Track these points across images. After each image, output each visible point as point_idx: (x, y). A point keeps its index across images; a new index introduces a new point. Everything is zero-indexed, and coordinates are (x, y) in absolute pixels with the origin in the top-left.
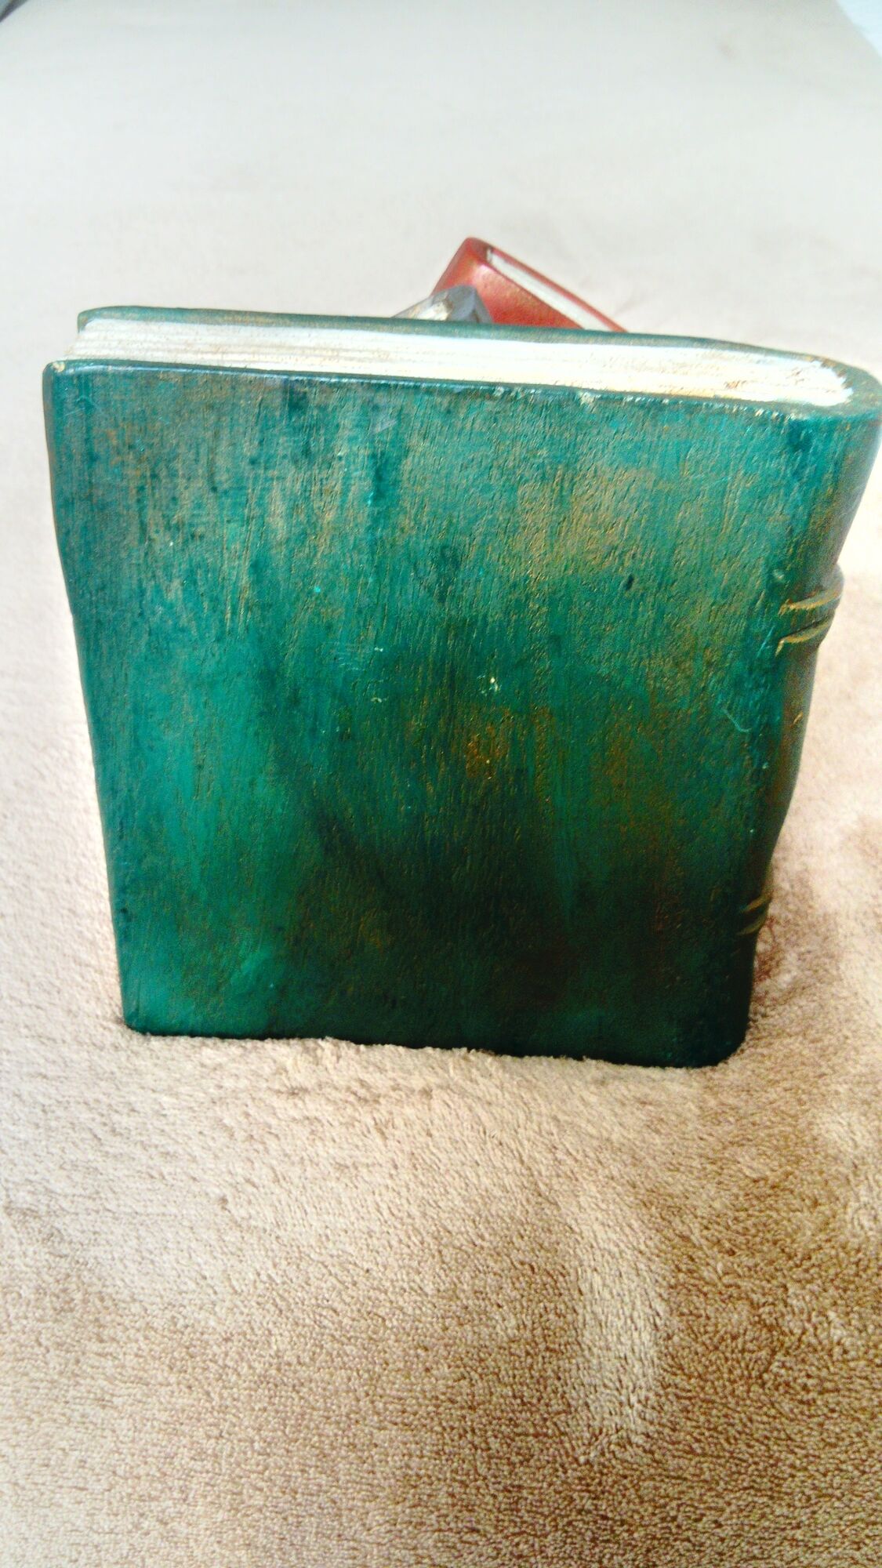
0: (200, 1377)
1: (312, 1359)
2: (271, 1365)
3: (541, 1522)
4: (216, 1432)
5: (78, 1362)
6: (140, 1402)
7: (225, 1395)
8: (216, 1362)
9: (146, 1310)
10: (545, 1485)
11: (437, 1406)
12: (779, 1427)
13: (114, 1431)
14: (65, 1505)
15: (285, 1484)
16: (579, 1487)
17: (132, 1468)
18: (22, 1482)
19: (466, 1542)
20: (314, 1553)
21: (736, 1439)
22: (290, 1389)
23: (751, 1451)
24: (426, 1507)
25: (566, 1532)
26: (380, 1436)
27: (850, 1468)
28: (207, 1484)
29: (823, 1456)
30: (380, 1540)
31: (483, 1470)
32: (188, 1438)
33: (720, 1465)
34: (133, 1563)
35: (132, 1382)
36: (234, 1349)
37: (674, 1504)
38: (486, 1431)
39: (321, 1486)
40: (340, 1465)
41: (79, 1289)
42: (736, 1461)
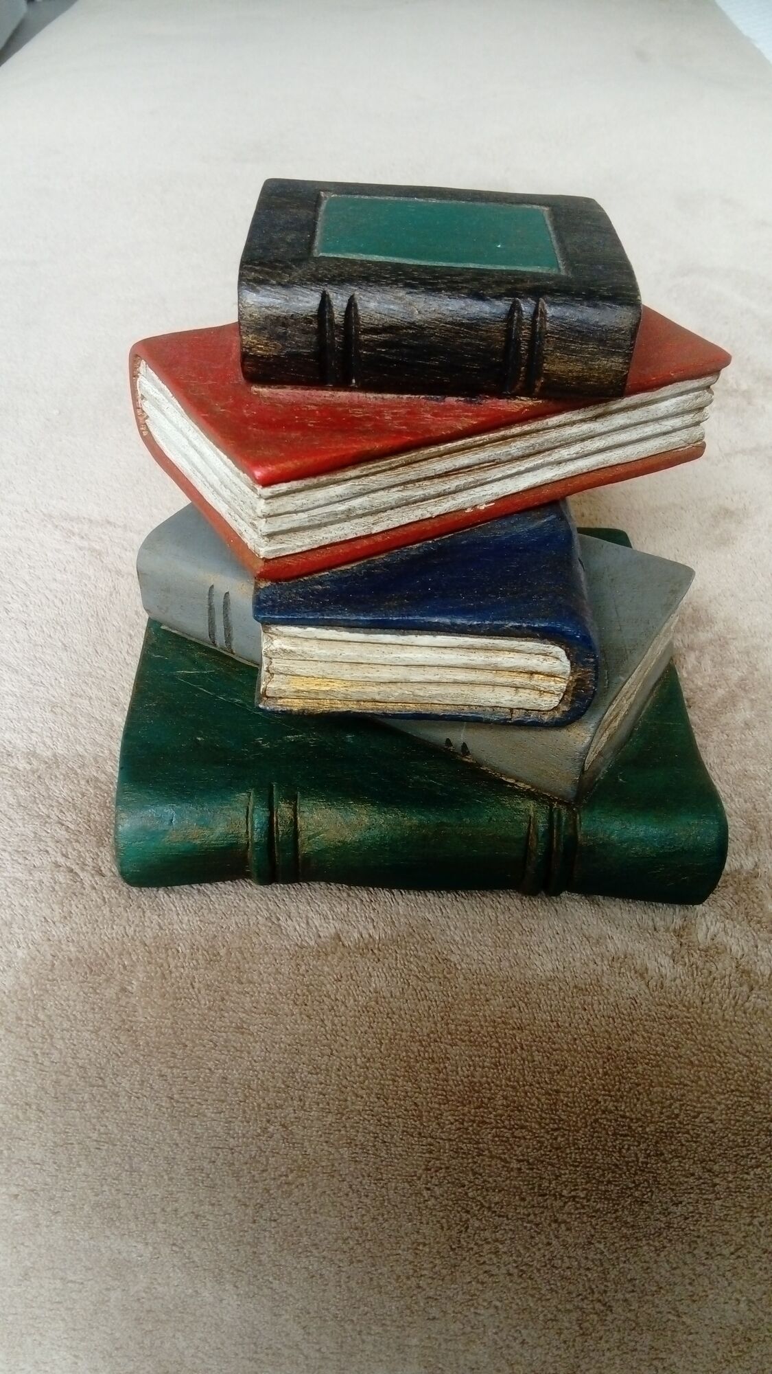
0: (317, 1008)
1: (402, 993)
2: (370, 998)
3: (574, 1119)
4: (328, 1051)
5: (223, 999)
6: (271, 1028)
7: (336, 1022)
8: (329, 997)
10: (577, 1090)
11: (495, 1028)
12: (758, 1042)
13: (249, 1053)
14: (209, 1115)
15: (380, 1092)
16: (603, 1093)
17: (262, 1082)
18: (176, 1096)
19: (516, 1137)
20: (399, 1149)
22: (385, 1016)
23: (737, 1061)
24: (488, 1108)
26: (453, 1051)
28: (320, 1093)
30: (451, 1136)
31: (529, 1079)
32: (307, 1056)
33: (713, 1073)
34: (258, 1162)
35: (265, 1014)
37: (677, 1104)
38: (531, 1047)
39: (407, 1093)
40: (422, 1075)
41: (224, 946)
42: (726, 1070)
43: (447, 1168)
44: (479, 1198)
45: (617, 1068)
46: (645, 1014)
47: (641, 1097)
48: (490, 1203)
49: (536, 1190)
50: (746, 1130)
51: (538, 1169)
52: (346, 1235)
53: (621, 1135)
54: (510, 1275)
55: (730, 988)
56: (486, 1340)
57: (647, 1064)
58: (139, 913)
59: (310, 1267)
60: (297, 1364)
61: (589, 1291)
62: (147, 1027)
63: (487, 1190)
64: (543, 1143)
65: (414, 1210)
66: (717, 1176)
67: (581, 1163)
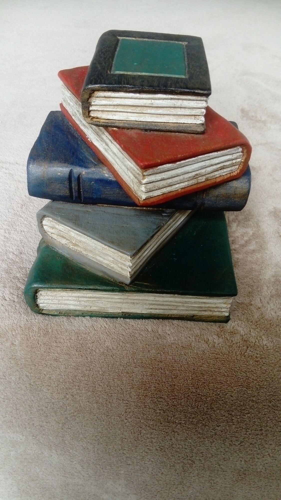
0: (85, 353)
1: (117, 348)
2: (105, 349)
3: (181, 395)
4: (89, 369)
5: (50, 349)
6: (67, 360)
7: (92, 358)
8: (89, 349)
10: (182, 385)
11: (151, 361)
12: (249, 368)
13: (59, 369)
14: (44, 390)
15: (108, 384)
16: (191, 386)
17: (64, 379)
18: (32, 384)
19: (159, 401)
20: (115, 405)
21: (237, 372)
23: (241, 375)
24: (148, 391)
25: (188, 398)
27: (269, 380)
28: (86, 384)
29: (261, 376)
30: (135, 401)
31: (164, 380)
32: (81, 371)
33: (232, 379)
34: (63, 408)
35: (65, 354)
36: (95, 345)
37: (219, 390)
38: (165, 369)
39: (118, 384)
40: (124, 378)
41: (50, 328)
42: (237, 378)
43: (133, 412)
44: (145, 423)
45: (197, 376)
46: (208, 357)
47: (206, 387)
48: (149, 424)
49: (166, 420)
50: (244, 400)
51: (167, 413)
52: (96, 435)
53: (198, 401)
54: (157, 450)
55: (239, 347)
56: (148, 472)
57: (208, 375)
58: (19, 315)
59: (83, 445)
60: (80, 478)
61: (186, 456)
62: (21, 358)
63: (148, 420)
64: (169, 403)
65: (121, 427)
66: (233, 417)
67: (183, 411)
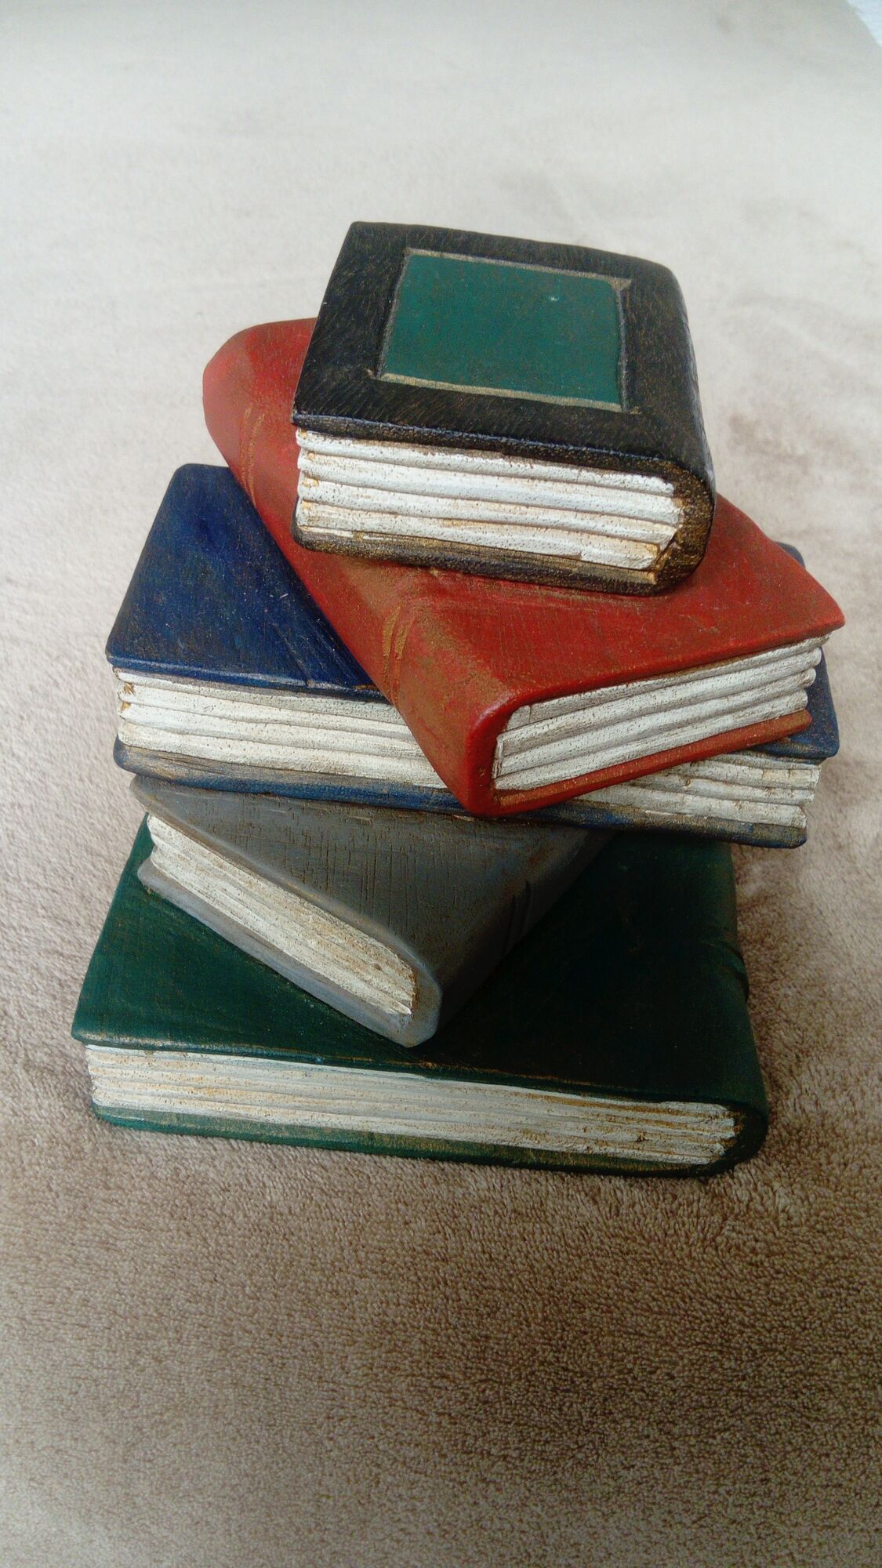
0: (199, 1224)
1: (303, 1210)
2: (264, 1214)
3: (506, 1370)
4: (211, 1277)
5: (85, 1207)
6: (142, 1245)
7: (221, 1242)
8: (214, 1210)
9: (151, 1161)
10: (510, 1336)
11: (414, 1258)
12: (730, 1286)
13: (116, 1273)
14: (68, 1340)
15: (272, 1327)
16: (541, 1341)
17: (131, 1307)
18: (28, 1317)
19: (435, 1387)
20: (296, 1393)
21: (691, 1299)
22: (281, 1237)
23: (705, 1309)
24: (401, 1353)
25: (529, 1381)
26: (362, 1284)
27: (793, 1324)
28: (200, 1325)
29: (769, 1313)
30: (357, 1383)
31: (453, 1321)
32: (185, 1281)
33: (675, 1322)
34: (128, 1397)
35: (136, 1227)
36: (231, 1198)
37: (631, 1357)
38: (457, 1283)
39: (305, 1330)
40: (324, 1310)
41: (90, 1140)
42: (690, 1318)
43: (354, 1417)
44: (391, 1452)
45: (560, 1312)
46: (597, 1248)
47: (588, 1348)
48: (405, 1457)
49: (459, 1447)
50: (712, 1389)
51: (461, 1424)
52: (234, 1482)
53: (563, 1391)
54: (429, 1533)
55: (698, 1217)
57: (597, 1309)
59: (194, 1513)
61: (524, 1555)
63: (401, 1444)
64: (468, 1395)
65: (314, 1461)
66: (677, 1439)
67: (513, 1419)
